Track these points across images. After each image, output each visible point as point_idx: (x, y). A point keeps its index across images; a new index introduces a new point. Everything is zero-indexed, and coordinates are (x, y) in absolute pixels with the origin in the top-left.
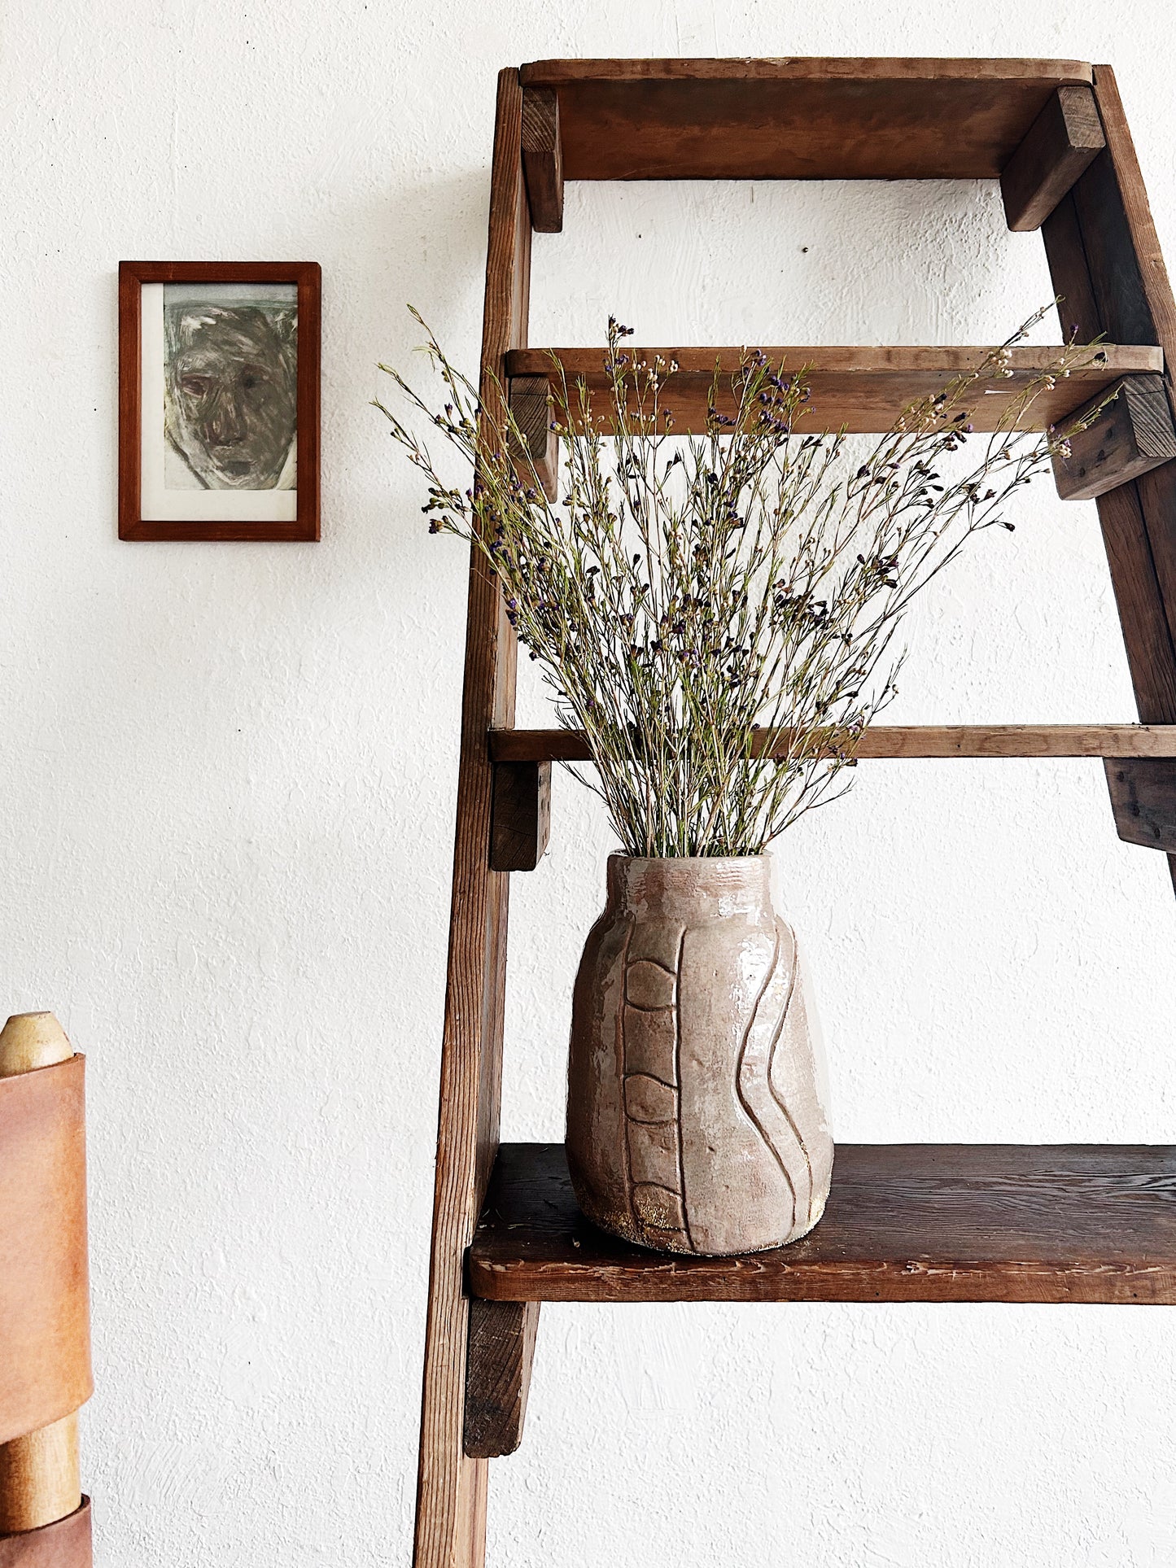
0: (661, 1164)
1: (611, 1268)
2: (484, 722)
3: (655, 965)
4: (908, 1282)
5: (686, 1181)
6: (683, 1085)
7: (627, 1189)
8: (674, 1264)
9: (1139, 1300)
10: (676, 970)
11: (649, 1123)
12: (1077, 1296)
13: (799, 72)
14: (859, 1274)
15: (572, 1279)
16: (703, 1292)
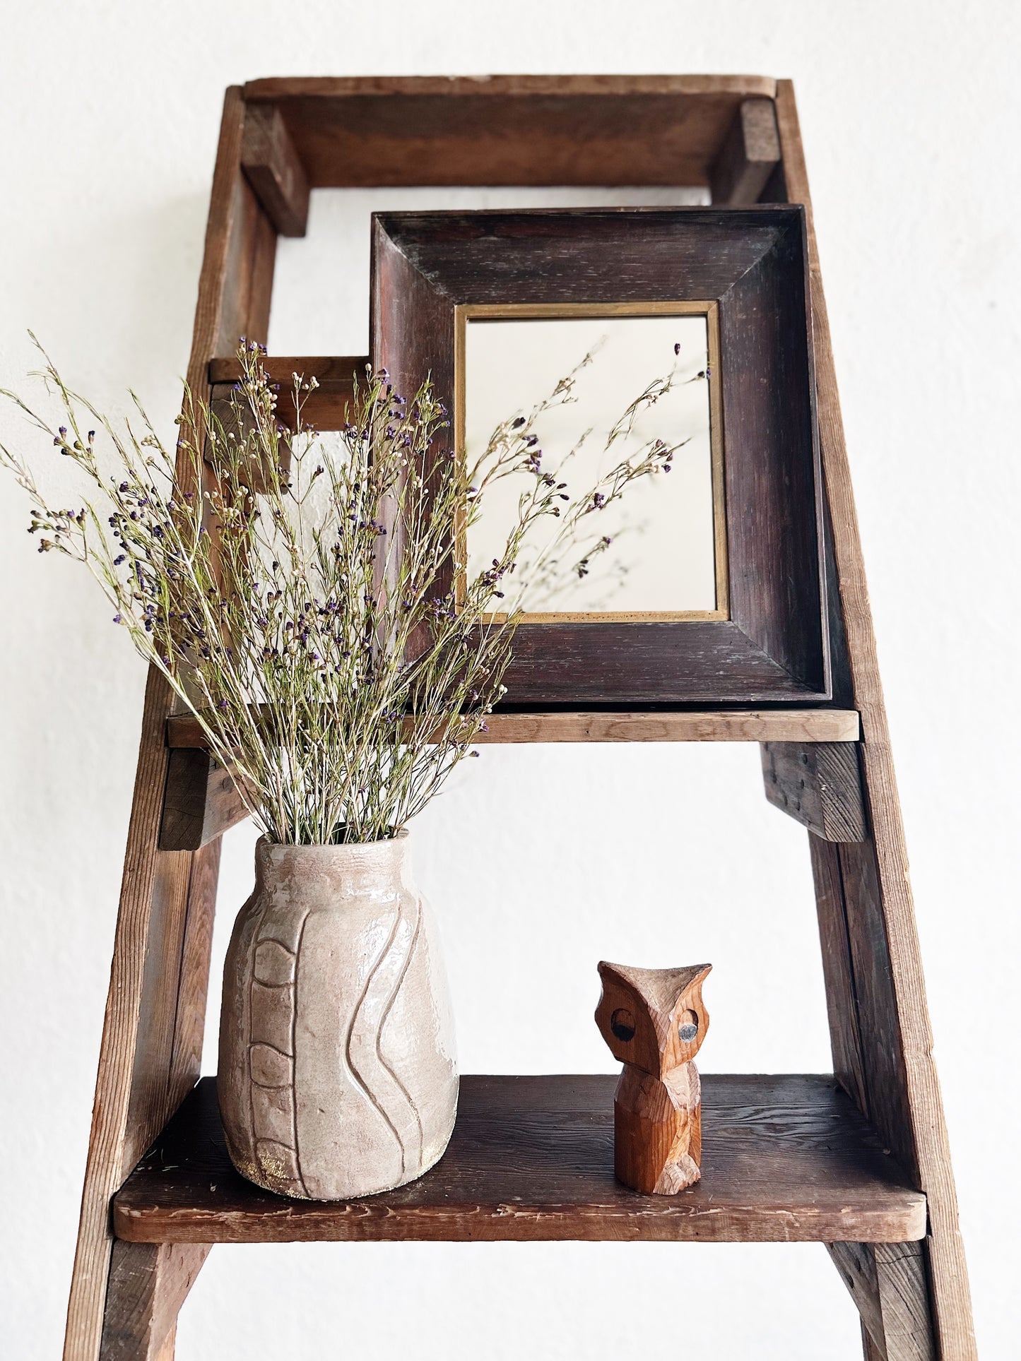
0: (279, 1123)
1: (234, 1213)
2: (163, 710)
3: (279, 946)
4: (496, 1224)
5: (299, 1138)
6: (297, 1054)
7: (252, 1144)
8: (290, 1209)
9: (698, 1238)
10: (296, 950)
11: (269, 1088)
12: (647, 1235)
13: (499, 88)
14: (454, 1217)
15: (199, 1224)
16: (317, 1234)
